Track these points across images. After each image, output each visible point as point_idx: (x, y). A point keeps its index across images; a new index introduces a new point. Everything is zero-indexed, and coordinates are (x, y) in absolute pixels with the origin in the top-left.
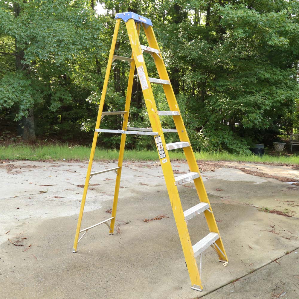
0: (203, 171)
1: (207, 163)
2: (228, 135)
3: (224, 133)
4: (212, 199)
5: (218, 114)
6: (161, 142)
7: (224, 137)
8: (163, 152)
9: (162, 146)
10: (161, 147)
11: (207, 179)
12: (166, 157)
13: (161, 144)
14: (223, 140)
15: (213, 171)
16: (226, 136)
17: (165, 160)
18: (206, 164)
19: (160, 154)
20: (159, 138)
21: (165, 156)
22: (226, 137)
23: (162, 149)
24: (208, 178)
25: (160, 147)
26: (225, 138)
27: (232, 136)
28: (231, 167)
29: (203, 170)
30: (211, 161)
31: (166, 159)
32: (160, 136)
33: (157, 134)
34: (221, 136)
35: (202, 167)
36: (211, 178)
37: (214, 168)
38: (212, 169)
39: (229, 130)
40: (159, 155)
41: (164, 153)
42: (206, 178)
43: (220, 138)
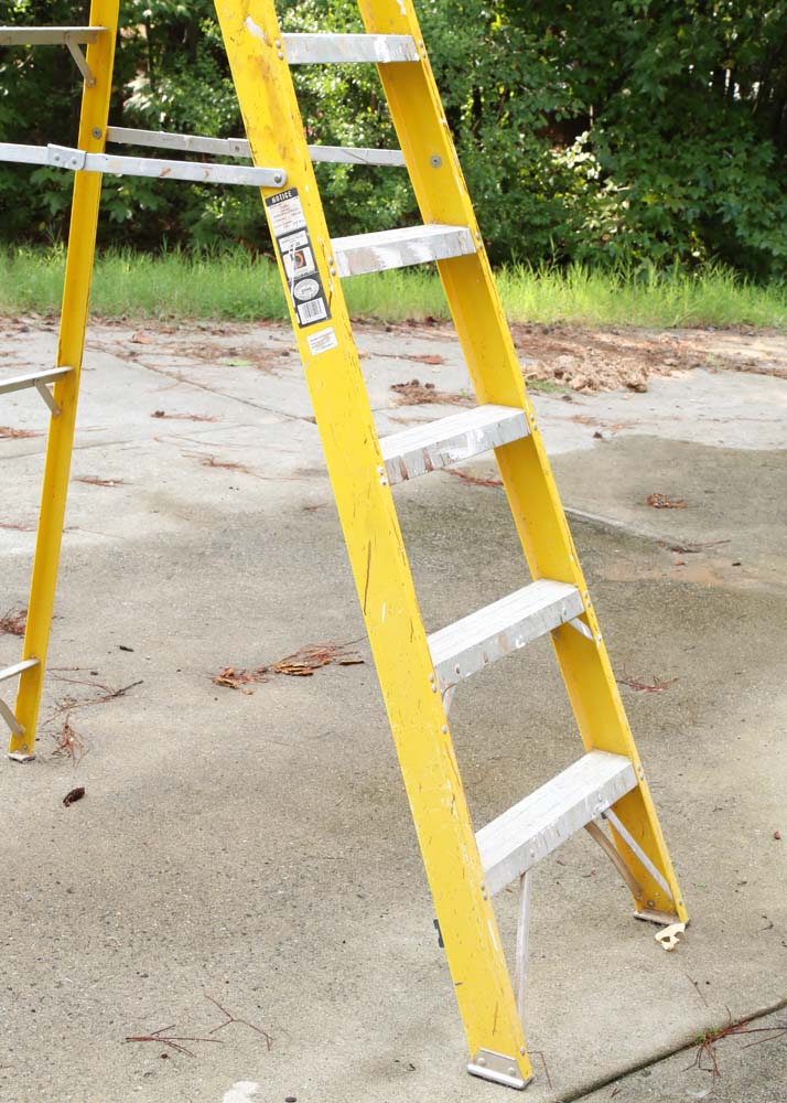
0: (578, 389)
1: (605, 338)
2: (747, 167)
3: (720, 153)
4: (618, 556)
5: (687, 33)
6: (305, 229)
7: (721, 180)
8: (314, 286)
9: (306, 251)
10: (300, 260)
11: (598, 435)
12: (329, 316)
13: (301, 239)
14: (711, 200)
15: (634, 388)
16: (734, 175)
17: (327, 337)
18: (600, 345)
19: (298, 302)
20: (293, 202)
21: (324, 315)
22: (731, 178)
23: (310, 268)
24: (607, 434)
25: (298, 259)
26: (724, 188)
27: (772, 171)
28: (751, 366)
29: (575, 383)
30: (632, 331)
31: (331, 329)
32: (294, 193)
33: (278, 181)
34: (699, 174)
35: (571, 368)
36: (622, 433)
37: (645, 375)
38: (634, 378)
39: (750, 136)
40: (291, 304)
41: (321, 294)
42: (593, 430)
43: (696, 183)
